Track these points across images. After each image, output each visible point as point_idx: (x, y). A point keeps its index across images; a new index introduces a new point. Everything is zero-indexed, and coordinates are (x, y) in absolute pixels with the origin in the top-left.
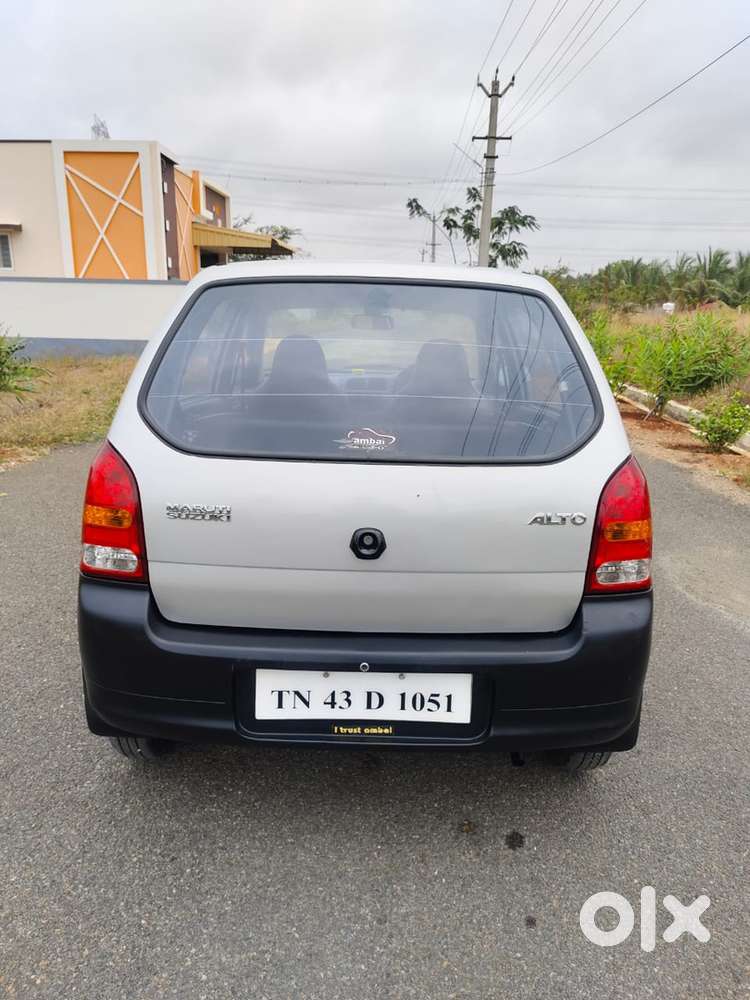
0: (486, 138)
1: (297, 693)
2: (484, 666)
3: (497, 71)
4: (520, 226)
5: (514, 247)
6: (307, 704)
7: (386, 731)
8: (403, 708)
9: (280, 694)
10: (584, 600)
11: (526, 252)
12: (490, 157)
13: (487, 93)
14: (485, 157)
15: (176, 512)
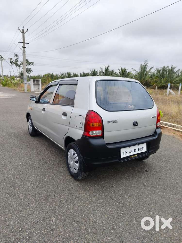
0: (22, 43)
1: (126, 152)
2: (147, 142)
3: (23, 27)
4: (30, 64)
5: (29, 69)
6: (127, 153)
7: (136, 156)
8: (139, 151)
9: (124, 152)
10: (156, 129)
11: (32, 71)
12: (24, 47)
13: (21, 32)
14: (23, 47)
15: (109, 122)
